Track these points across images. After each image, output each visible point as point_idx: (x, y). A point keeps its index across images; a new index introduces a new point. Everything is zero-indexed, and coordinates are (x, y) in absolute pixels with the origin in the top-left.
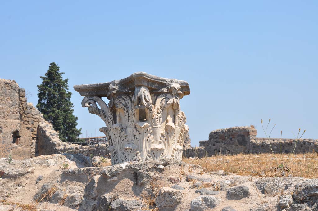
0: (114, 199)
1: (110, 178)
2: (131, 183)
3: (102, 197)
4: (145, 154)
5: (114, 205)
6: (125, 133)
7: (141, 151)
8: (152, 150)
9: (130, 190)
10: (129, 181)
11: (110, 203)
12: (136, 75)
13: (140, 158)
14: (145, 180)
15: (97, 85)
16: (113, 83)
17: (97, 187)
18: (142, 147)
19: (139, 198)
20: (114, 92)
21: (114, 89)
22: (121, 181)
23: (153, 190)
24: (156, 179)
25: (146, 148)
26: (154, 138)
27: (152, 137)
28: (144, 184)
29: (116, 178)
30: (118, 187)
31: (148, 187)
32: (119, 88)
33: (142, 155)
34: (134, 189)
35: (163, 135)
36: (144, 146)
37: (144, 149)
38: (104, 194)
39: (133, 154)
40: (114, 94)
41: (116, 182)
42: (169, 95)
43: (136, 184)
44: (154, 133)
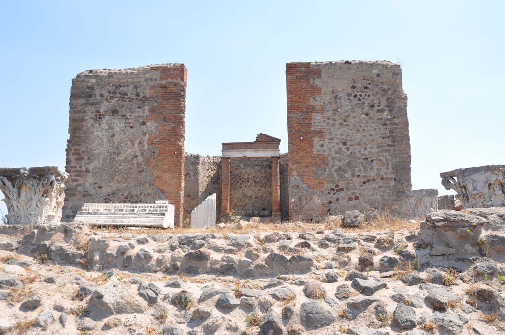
0: (52, 244)
1: (49, 231)
2: (63, 235)
3: (42, 243)
4: (44, 219)
5: (53, 248)
6: (30, 204)
7: (41, 216)
8: (49, 216)
9: (62, 240)
10: (61, 234)
11: (49, 247)
12: (53, 167)
13: (40, 220)
14: (73, 233)
15: (6, 169)
16: (24, 169)
17: (37, 237)
18: (42, 214)
19: (68, 244)
20: (25, 175)
21: (26, 174)
22: (56, 234)
23: (77, 240)
24: (78, 233)
25: (45, 214)
26: (50, 209)
27: (49, 207)
28: (72, 236)
29: (53, 232)
30: (54, 237)
31: (74, 237)
32: (29, 173)
33: (41, 219)
34: (64, 239)
35: (55, 207)
36: (43, 213)
37: (43, 215)
38: (44, 241)
39: (35, 218)
40: (25, 176)
41: (53, 234)
42: (61, 182)
43: (66, 236)
44: (50, 205)
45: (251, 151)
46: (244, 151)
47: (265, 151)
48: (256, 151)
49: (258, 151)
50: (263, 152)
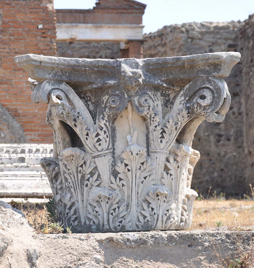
45: (87, 28)
46: (73, 27)
47: (115, 27)
48: (97, 27)
49: (101, 27)
50: (110, 30)
